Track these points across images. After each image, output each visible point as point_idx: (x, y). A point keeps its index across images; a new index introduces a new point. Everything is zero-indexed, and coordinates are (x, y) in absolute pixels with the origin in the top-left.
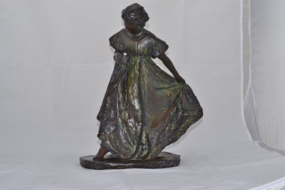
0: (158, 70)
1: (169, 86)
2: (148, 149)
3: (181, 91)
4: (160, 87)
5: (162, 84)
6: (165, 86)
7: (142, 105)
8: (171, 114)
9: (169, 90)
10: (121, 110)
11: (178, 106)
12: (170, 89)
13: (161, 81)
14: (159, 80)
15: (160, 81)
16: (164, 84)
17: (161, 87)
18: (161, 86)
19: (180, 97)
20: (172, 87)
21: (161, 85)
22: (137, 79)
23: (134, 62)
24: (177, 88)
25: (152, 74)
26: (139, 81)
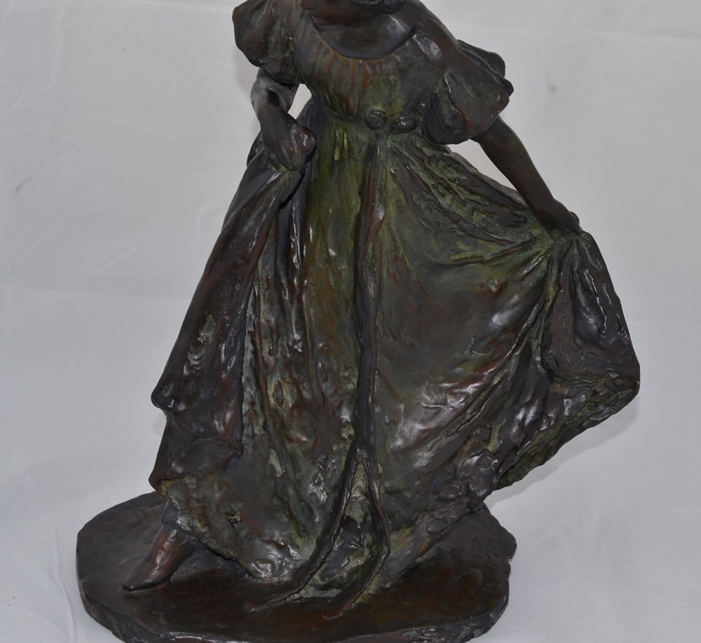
0: (456, 175)
1: (501, 248)
2: (370, 546)
3: (555, 270)
4: (457, 257)
5: (467, 244)
6: (479, 253)
7: (362, 348)
8: (495, 382)
9: (498, 265)
10: (266, 365)
11: (529, 345)
12: (503, 261)
13: (463, 230)
14: (455, 226)
15: (461, 233)
16: (477, 243)
17: (463, 256)
18: (459, 252)
19: (546, 301)
20: (512, 252)
21: (461, 246)
22: (351, 227)
23: (342, 149)
24: (537, 253)
25: (423, 205)
26: (356, 239)
